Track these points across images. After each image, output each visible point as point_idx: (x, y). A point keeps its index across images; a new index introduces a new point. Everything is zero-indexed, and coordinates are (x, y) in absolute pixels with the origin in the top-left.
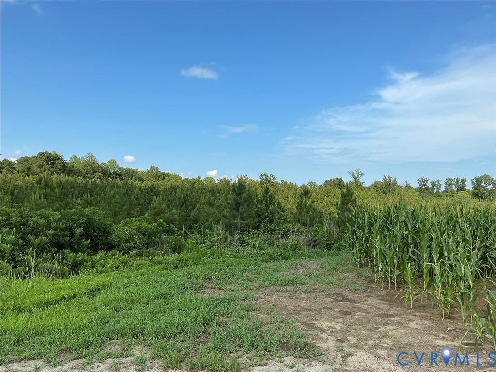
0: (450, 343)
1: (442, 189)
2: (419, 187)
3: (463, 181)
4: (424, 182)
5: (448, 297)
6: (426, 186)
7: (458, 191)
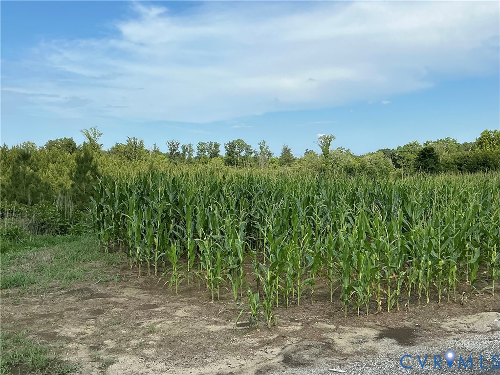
0: (223, 327)
1: (195, 155)
2: (169, 152)
3: (217, 146)
4: (174, 146)
5: (218, 276)
6: (177, 151)
7: (211, 157)
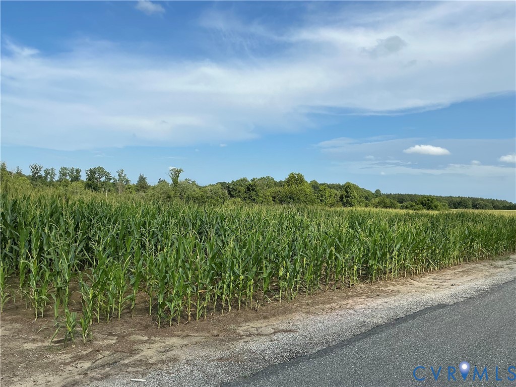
0: (40, 344)
1: (56, 178)
2: (31, 174)
3: (78, 171)
4: (37, 169)
5: (42, 295)
6: (39, 174)
7: (72, 181)
